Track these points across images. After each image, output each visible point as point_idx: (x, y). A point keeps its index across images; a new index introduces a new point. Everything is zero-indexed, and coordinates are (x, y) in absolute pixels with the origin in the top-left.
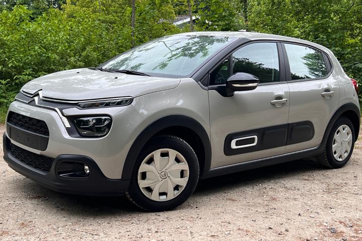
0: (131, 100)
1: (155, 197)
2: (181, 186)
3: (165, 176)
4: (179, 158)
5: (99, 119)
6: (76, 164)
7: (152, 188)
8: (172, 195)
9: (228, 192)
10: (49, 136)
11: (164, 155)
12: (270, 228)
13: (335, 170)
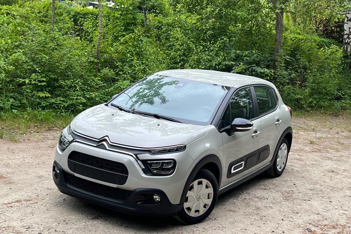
0: (185, 147)
1: (192, 214)
2: (208, 205)
3: (199, 198)
4: (208, 185)
5: (163, 162)
6: (147, 195)
7: (191, 208)
8: (202, 211)
9: (225, 205)
10: (128, 174)
11: (200, 183)
12: (273, 232)
13: (277, 178)
